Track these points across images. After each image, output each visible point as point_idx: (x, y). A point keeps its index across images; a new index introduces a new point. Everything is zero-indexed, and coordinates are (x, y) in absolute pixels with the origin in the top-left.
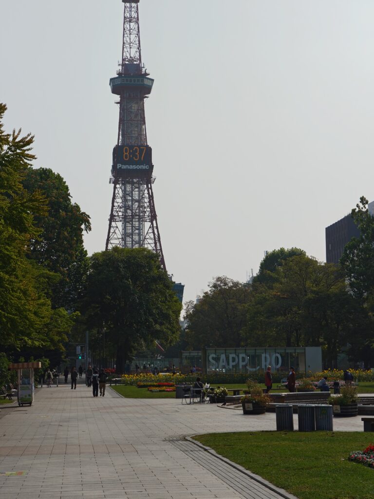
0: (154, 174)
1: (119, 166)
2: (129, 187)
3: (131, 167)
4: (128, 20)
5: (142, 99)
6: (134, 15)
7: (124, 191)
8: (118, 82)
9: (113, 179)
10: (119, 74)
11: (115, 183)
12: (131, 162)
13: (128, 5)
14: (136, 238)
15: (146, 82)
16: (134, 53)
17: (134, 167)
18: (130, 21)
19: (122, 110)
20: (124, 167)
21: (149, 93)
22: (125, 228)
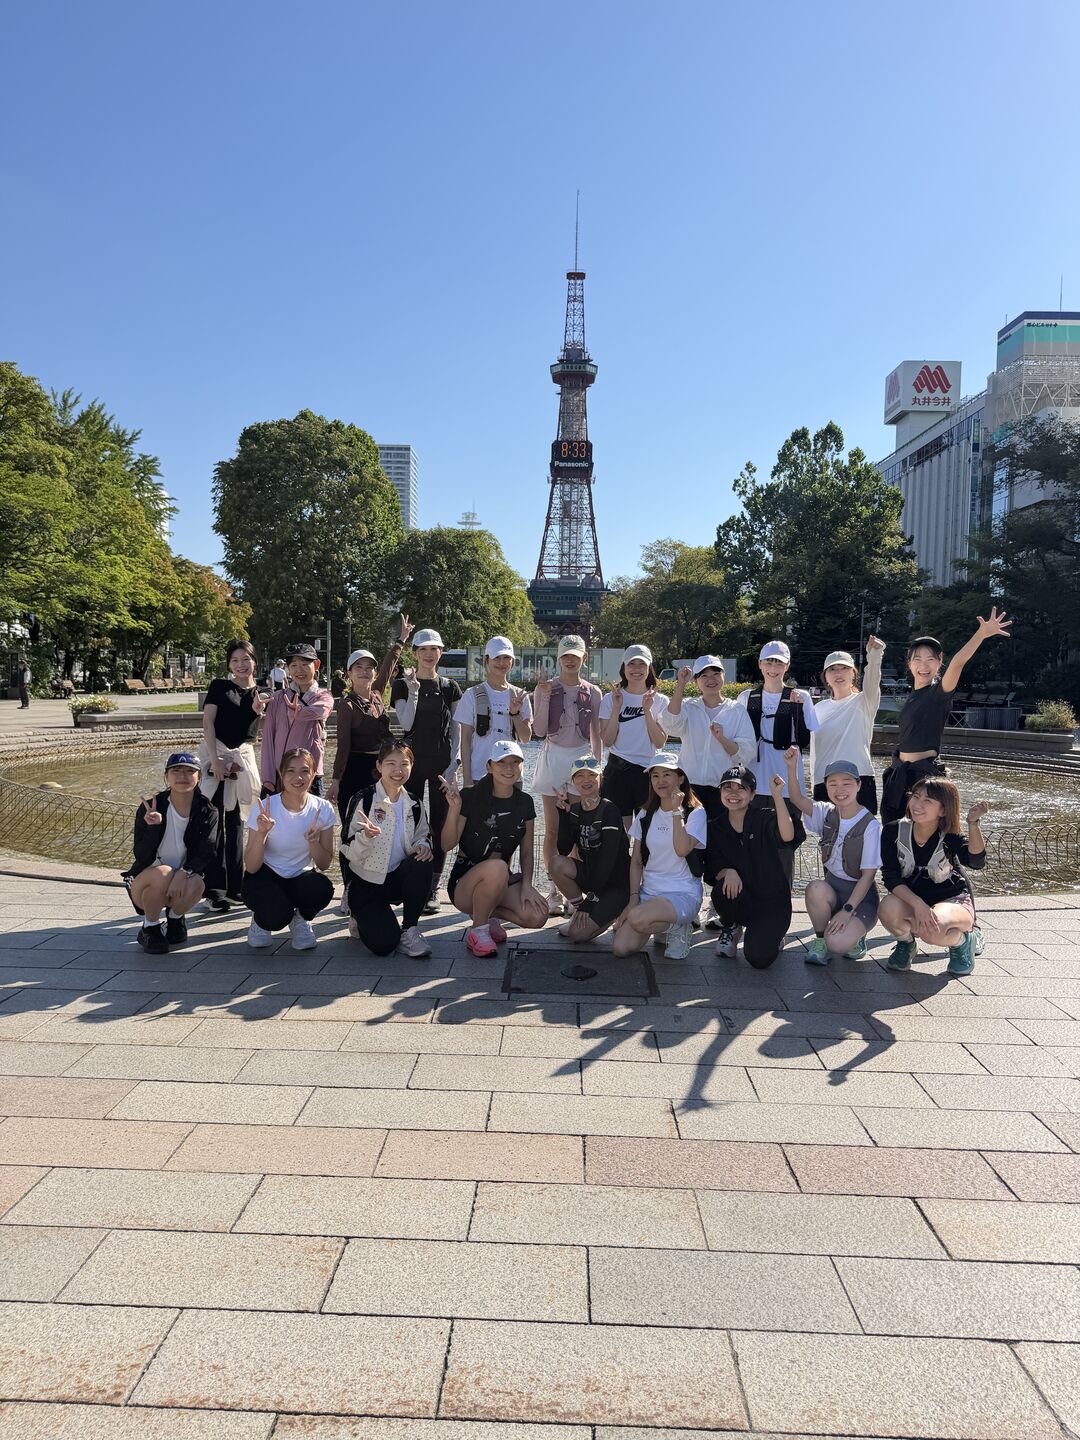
0: (595, 472)
1: (557, 463)
2: (567, 487)
3: (569, 465)
4: (572, 299)
5: (584, 389)
6: (579, 293)
7: (562, 491)
8: (559, 369)
9: (551, 478)
10: (561, 361)
11: (554, 483)
12: (569, 459)
13: (572, 281)
14: (573, 542)
15: (589, 369)
16: (577, 336)
17: (573, 465)
18: (575, 300)
19: (563, 401)
20: (562, 465)
21: (593, 382)
22: (562, 532)
